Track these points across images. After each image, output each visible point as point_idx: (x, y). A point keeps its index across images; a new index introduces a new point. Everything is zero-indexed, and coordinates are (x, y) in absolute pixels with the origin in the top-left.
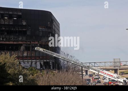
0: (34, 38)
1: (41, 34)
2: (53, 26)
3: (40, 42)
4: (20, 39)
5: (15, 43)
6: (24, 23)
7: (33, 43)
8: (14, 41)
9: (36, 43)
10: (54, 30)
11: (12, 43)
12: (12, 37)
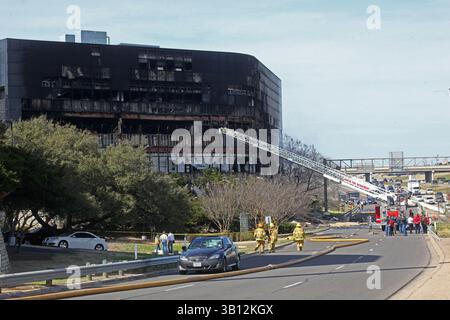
0: (217, 108)
1: (231, 101)
2: (261, 84)
3: (229, 117)
4: (189, 110)
5: (177, 119)
6: (197, 79)
7: (216, 119)
8: (176, 116)
9: (222, 118)
10: (263, 93)
11: (172, 118)
12: (172, 106)
